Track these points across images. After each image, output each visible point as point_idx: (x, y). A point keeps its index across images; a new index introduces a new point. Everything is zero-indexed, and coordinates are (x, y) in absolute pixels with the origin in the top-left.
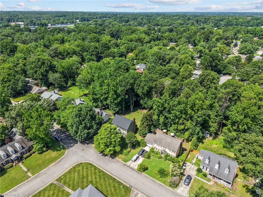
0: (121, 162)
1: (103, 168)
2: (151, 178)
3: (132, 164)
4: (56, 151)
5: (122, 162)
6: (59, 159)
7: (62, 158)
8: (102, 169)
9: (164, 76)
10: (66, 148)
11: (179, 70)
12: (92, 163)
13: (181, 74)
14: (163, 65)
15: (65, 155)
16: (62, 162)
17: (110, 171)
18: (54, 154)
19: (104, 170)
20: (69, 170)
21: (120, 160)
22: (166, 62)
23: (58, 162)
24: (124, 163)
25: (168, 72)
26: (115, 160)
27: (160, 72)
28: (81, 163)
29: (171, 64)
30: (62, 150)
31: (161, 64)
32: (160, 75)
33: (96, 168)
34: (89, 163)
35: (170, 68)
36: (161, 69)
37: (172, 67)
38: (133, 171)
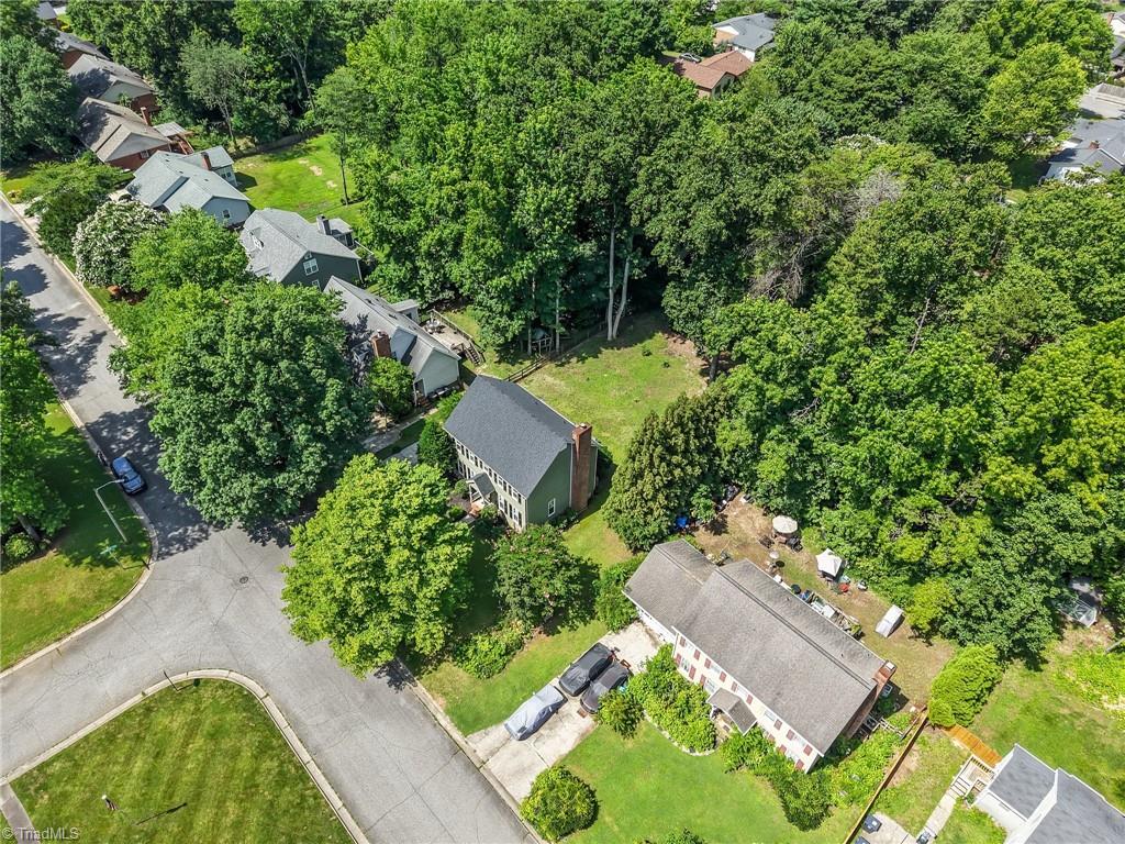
0: (436, 724)
1: (315, 752)
3: (504, 754)
4: (88, 560)
6: (86, 621)
7: (108, 615)
8: (306, 757)
9: (869, 116)
10: (149, 552)
11: (984, 80)
12: (260, 693)
13: (989, 107)
14: (879, 37)
15: (130, 597)
16: (97, 650)
17: (350, 784)
18: (71, 588)
19: (312, 768)
20: (109, 724)
21: (437, 705)
22: (906, 14)
23: (74, 649)
24: (457, 735)
25: (903, 86)
26: (403, 702)
27: (852, 81)
28: (197, 682)
29: (938, 34)
30: (126, 563)
31: (868, 26)
32: (846, 106)
33: (270, 740)
34: (242, 689)
35: (920, 57)
36: (864, 63)
37: (940, 50)
38: (496, 813)
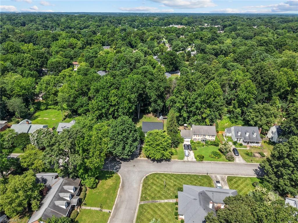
2: (212, 162)
3: (189, 159)
4: (108, 178)
5: (179, 160)
6: (119, 183)
7: (121, 181)
8: (171, 173)
12: (156, 172)
15: (121, 178)
17: (178, 171)
18: (110, 182)
19: (173, 173)
20: (142, 188)
21: (176, 160)
23: (122, 187)
24: (182, 161)
26: (173, 162)
30: (114, 175)
33: (164, 174)
34: (153, 174)
38: (195, 163)
